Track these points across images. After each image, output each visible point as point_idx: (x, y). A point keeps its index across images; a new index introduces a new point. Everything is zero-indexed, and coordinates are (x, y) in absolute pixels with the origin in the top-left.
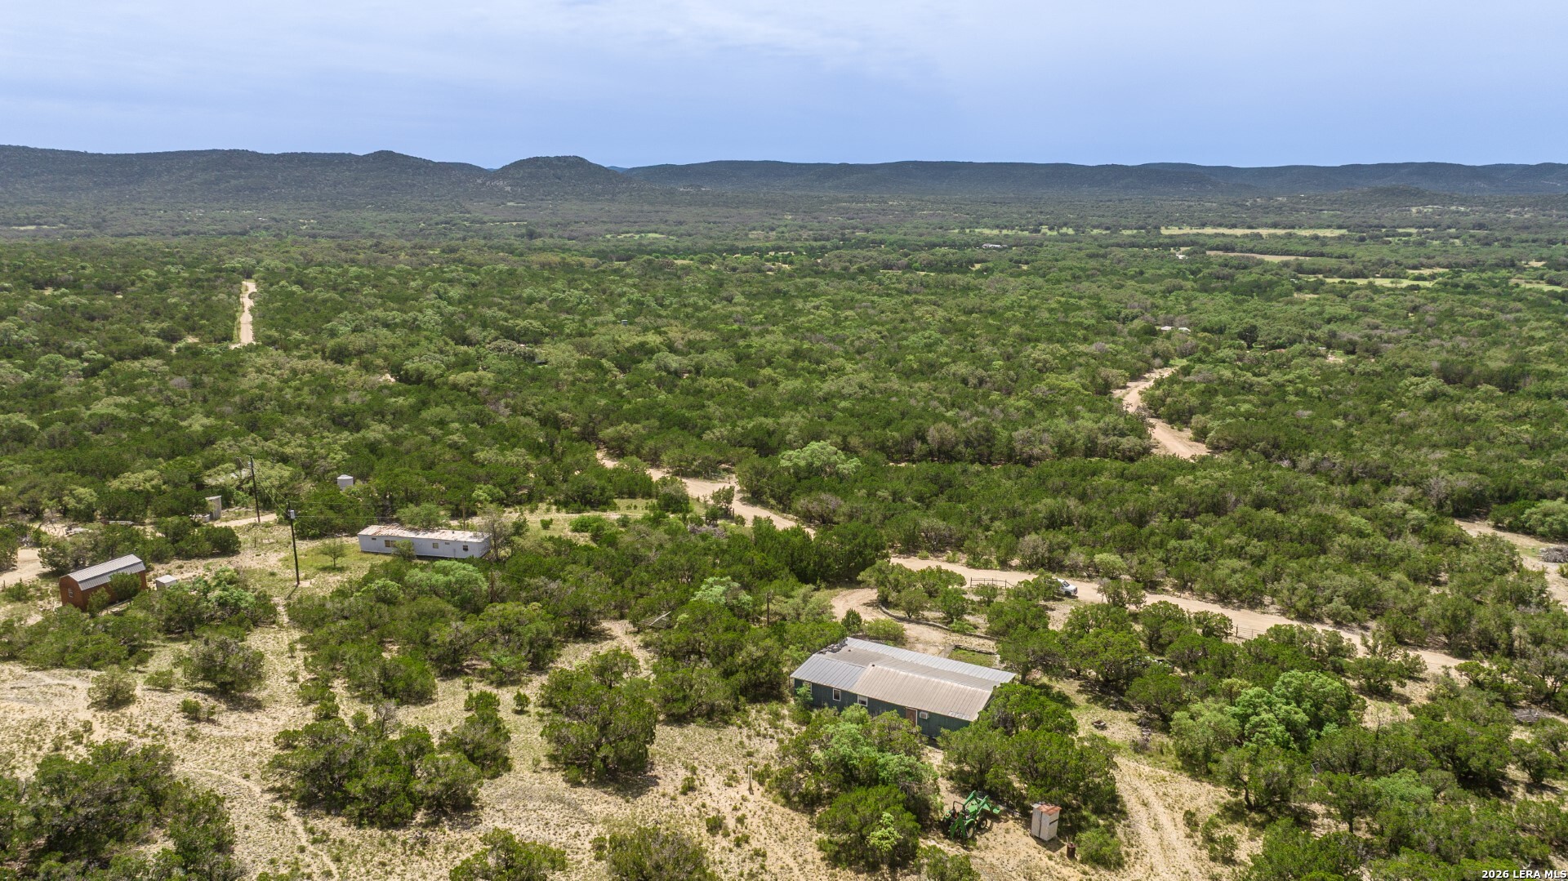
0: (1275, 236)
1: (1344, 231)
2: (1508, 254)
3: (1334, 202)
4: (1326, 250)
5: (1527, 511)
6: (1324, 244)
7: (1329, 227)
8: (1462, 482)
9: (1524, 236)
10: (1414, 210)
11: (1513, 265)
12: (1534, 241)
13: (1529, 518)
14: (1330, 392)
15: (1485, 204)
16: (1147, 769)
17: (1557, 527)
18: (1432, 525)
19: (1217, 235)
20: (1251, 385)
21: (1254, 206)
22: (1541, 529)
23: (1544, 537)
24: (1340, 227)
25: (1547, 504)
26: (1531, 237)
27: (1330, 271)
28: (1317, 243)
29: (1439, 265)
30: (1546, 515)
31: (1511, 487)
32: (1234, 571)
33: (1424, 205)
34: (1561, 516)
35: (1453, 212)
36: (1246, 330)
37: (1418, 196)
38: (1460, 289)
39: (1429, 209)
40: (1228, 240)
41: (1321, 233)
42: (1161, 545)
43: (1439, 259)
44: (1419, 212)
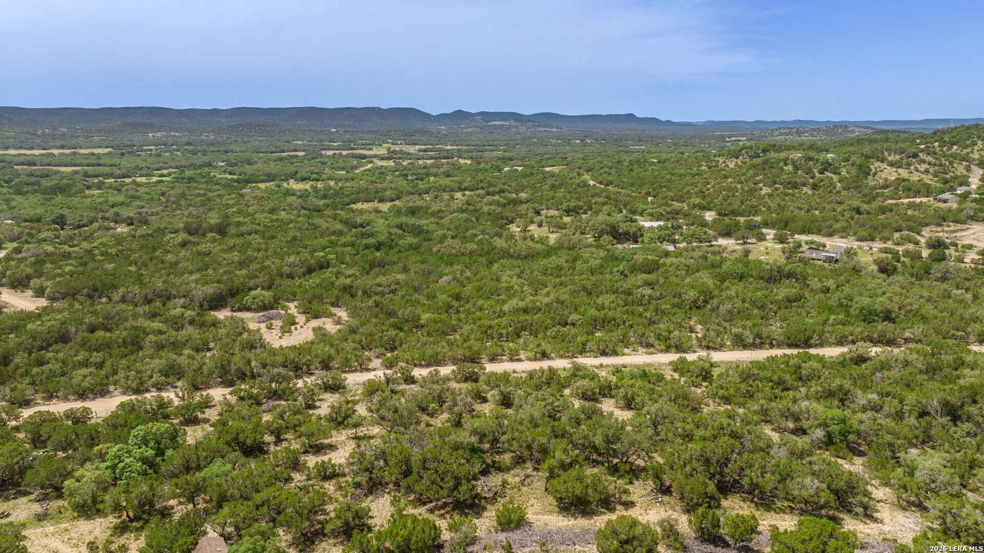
0: (64, 154)
1: (110, 150)
2: (206, 159)
3: (100, 131)
4: (100, 162)
5: (245, 298)
6: (99, 158)
7: (100, 147)
8: (210, 290)
9: (212, 148)
10: (150, 135)
11: (210, 165)
12: (218, 151)
13: (247, 302)
14: (123, 250)
15: (189, 131)
16: (51, 528)
17: (260, 304)
18: (199, 318)
19: (19, 155)
20: (69, 254)
21: (43, 134)
22: (253, 307)
23: (256, 311)
24: (107, 147)
25: (254, 293)
26: (216, 149)
27: (107, 175)
28: (94, 158)
29: (171, 167)
30: (254, 299)
31: (235, 287)
32: (85, 377)
33: (156, 132)
34: (261, 298)
35: (173, 136)
36: (57, 218)
37: (152, 127)
38: (186, 180)
39: (159, 134)
40: (30, 158)
41: (96, 151)
42: (27, 373)
43: (170, 164)
44: (154, 136)
